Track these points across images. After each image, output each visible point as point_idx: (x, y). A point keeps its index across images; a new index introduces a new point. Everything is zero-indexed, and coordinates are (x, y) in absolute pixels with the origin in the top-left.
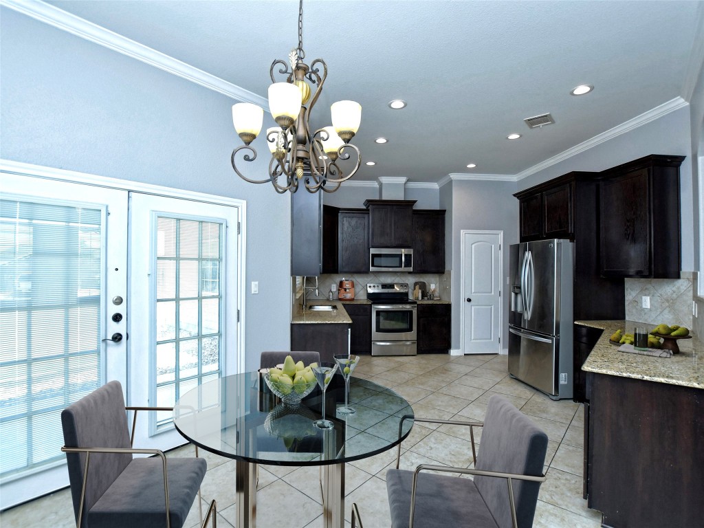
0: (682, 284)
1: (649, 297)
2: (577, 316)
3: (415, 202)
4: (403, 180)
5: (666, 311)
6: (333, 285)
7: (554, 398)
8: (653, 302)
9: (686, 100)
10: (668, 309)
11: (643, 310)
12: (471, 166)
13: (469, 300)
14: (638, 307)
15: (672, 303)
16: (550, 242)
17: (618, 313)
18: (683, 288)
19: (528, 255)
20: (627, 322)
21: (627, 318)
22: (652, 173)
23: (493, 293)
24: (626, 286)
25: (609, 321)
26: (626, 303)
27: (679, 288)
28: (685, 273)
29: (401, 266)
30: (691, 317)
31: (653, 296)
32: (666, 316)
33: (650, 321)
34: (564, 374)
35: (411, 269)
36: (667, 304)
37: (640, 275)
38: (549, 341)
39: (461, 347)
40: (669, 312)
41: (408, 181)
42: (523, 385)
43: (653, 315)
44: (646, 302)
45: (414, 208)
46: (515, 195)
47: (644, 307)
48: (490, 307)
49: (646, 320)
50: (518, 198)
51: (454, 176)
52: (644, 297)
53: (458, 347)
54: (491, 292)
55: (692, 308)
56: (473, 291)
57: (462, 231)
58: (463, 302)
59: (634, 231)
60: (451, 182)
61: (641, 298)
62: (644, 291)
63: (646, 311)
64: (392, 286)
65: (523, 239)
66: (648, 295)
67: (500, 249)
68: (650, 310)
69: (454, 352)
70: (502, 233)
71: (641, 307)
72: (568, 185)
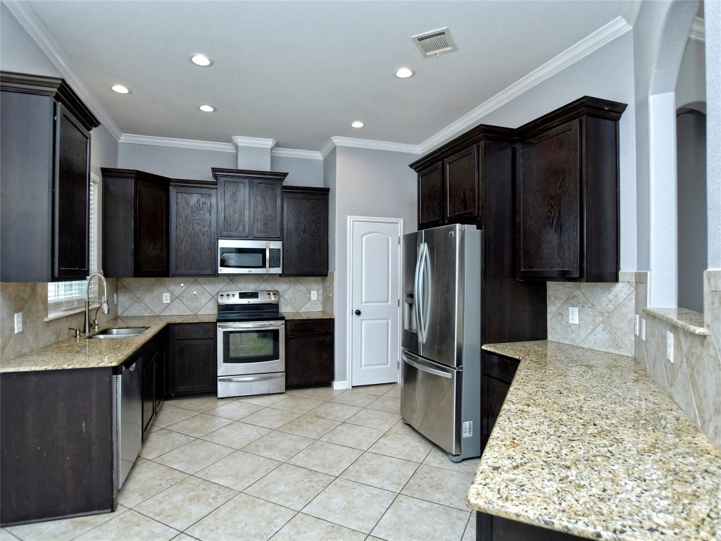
0: (622, 290)
1: (577, 309)
2: (485, 339)
3: (285, 175)
4: (269, 143)
5: (600, 328)
6: (164, 295)
7: (455, 459)
8: (582, 316)
9: (628, 22)
10: (602, 325)
11: (570, 325)
12: (357, 125)
13: (358, 313)
14: (564, 322)
15: (608, 317)
16: (451, 229)
17: (538, 332)
18: (622, 296)
19: (424, 249)
20: (549, 344)
21: (549, 337)
22: (584, 126)
23: (390, 303)
24: (549, 293)
25: (526, 344)
26: (549, 316)
27: (616, 296)
28: (625, 273)
29: (264, 266)
30: (633, 338)
31: (583, 306)
32: (600, 336)
33: (578, 341)
34: (467, 423)
35: (278, 270)
36: (601, 319)
37: (565, 277)
38: (449, 375)
39: (347, 377)
40: (604, 330)
41: (277, 145)
42: (417, 436)
43: (583, 334)
44: (574, 316)
45: (284, 184)
46: (411, 166)
47: (571, 322)
48: (386, 321)
49: (574, 341)
50: (415, 169)
51: (338, 141)
52: (571, 309)
53: (344, 378)
54: (388, 301)
55: (635, 324)
56: (363, 300)
57: (349, 217)
58: (349, 316)
59: (560, 212)
60: (334, 150)
61: (568, 310)
62: (570, 300)
63: (574, 327)
64: (255, 295)
65: (421, 227)
66: (577, 306)
67: (399, 243)
68: (579, 326)
69: (338, 385)
70: (402, 222)
71: (567, 322)
72: (475, 145)
